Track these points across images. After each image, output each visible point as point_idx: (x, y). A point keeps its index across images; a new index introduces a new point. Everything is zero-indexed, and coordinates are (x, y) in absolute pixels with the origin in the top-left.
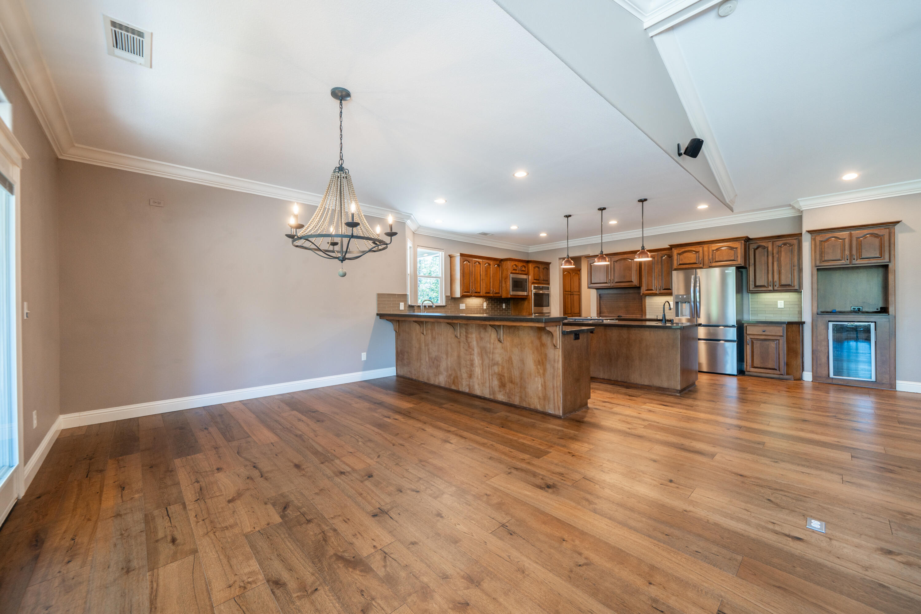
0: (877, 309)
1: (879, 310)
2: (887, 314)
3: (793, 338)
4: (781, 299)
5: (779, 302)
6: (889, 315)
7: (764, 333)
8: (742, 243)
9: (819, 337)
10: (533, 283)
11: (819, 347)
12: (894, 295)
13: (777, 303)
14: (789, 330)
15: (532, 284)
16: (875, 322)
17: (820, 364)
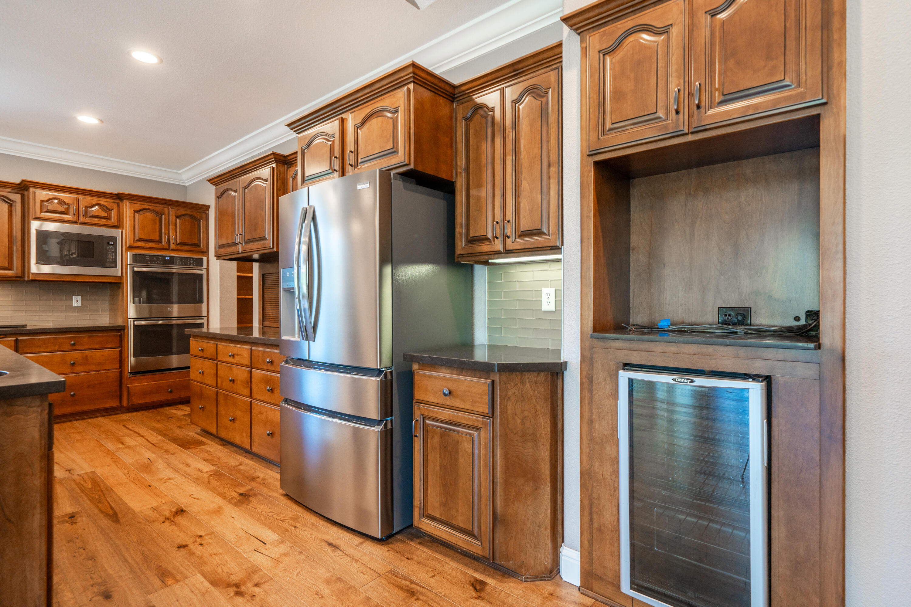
0: (797, 319)
1: (803, 322)
2: (812, 345)
3: (523, 424)
4: (549, 283)
5: (545, 291)
6: (819, 347)
7: (449, 401)
8: (409, 90)
9: (597, 425)
10: (130, 248)
11: (597, 464)
12: (841, 255)
13: (541, 296)
14: (510, 393)
15: (127, 251)
16: (768, 380)
17: (599, 530)
